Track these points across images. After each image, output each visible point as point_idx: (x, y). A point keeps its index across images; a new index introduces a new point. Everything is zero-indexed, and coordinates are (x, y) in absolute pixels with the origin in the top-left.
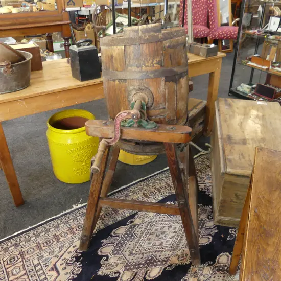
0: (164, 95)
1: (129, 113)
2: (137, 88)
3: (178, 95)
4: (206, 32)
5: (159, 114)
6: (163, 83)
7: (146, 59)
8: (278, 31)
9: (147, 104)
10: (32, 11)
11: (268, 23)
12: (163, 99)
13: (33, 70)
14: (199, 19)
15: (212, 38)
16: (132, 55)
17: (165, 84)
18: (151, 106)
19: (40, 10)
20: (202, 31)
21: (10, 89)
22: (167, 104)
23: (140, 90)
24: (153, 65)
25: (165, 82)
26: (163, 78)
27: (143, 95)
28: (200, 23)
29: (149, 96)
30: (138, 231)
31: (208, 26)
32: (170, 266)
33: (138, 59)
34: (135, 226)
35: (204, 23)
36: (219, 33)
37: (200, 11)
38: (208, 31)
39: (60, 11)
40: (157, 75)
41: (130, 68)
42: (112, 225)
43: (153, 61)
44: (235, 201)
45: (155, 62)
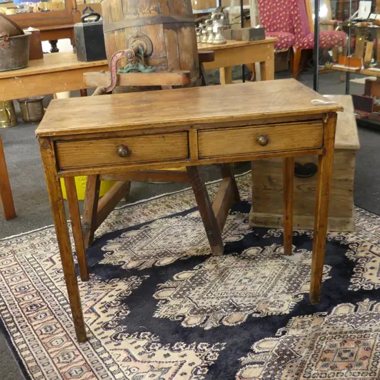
0: (164, 43)
1: (124, 52)
2: (135, 35)
3: (181, 45)
4: (290, 40)
5: (160, 64)
6: (162, 30)
7: (142, 6)
8: (370, 17)
9: (146, 51)
10: (31, 12)
11: (358, 9)
12: (162, 47)
13: (31, 59)
14: (280, 23)
15: (300, 47)
16: (129, 4)
17: (164, 32)
18: (151, 55)
19: (43, 11)
20: (283, 39)
21: (6, 66)
22: (168, 53)
23: (137, 37)
24: (150, 12)
25: (164, 29)
26: (161, 25)
27: (142, 42)
28: (282, 29)
29: (148, 43)
30: (153, 233)
31: (292, 31)
32: (186, 256)
33: (135, 7)
34: (150, 230)
35: (288, 30)
36: (309, 40)
37: (282, 12)
38: (293, 37)
39: (70, 10)
40: (154, 22)
41: (127, 16)
42: (121, 230)
43: (150, 7)
44: (269, 187)
45: (151, 8)
